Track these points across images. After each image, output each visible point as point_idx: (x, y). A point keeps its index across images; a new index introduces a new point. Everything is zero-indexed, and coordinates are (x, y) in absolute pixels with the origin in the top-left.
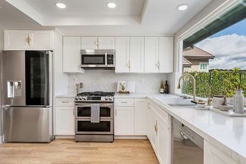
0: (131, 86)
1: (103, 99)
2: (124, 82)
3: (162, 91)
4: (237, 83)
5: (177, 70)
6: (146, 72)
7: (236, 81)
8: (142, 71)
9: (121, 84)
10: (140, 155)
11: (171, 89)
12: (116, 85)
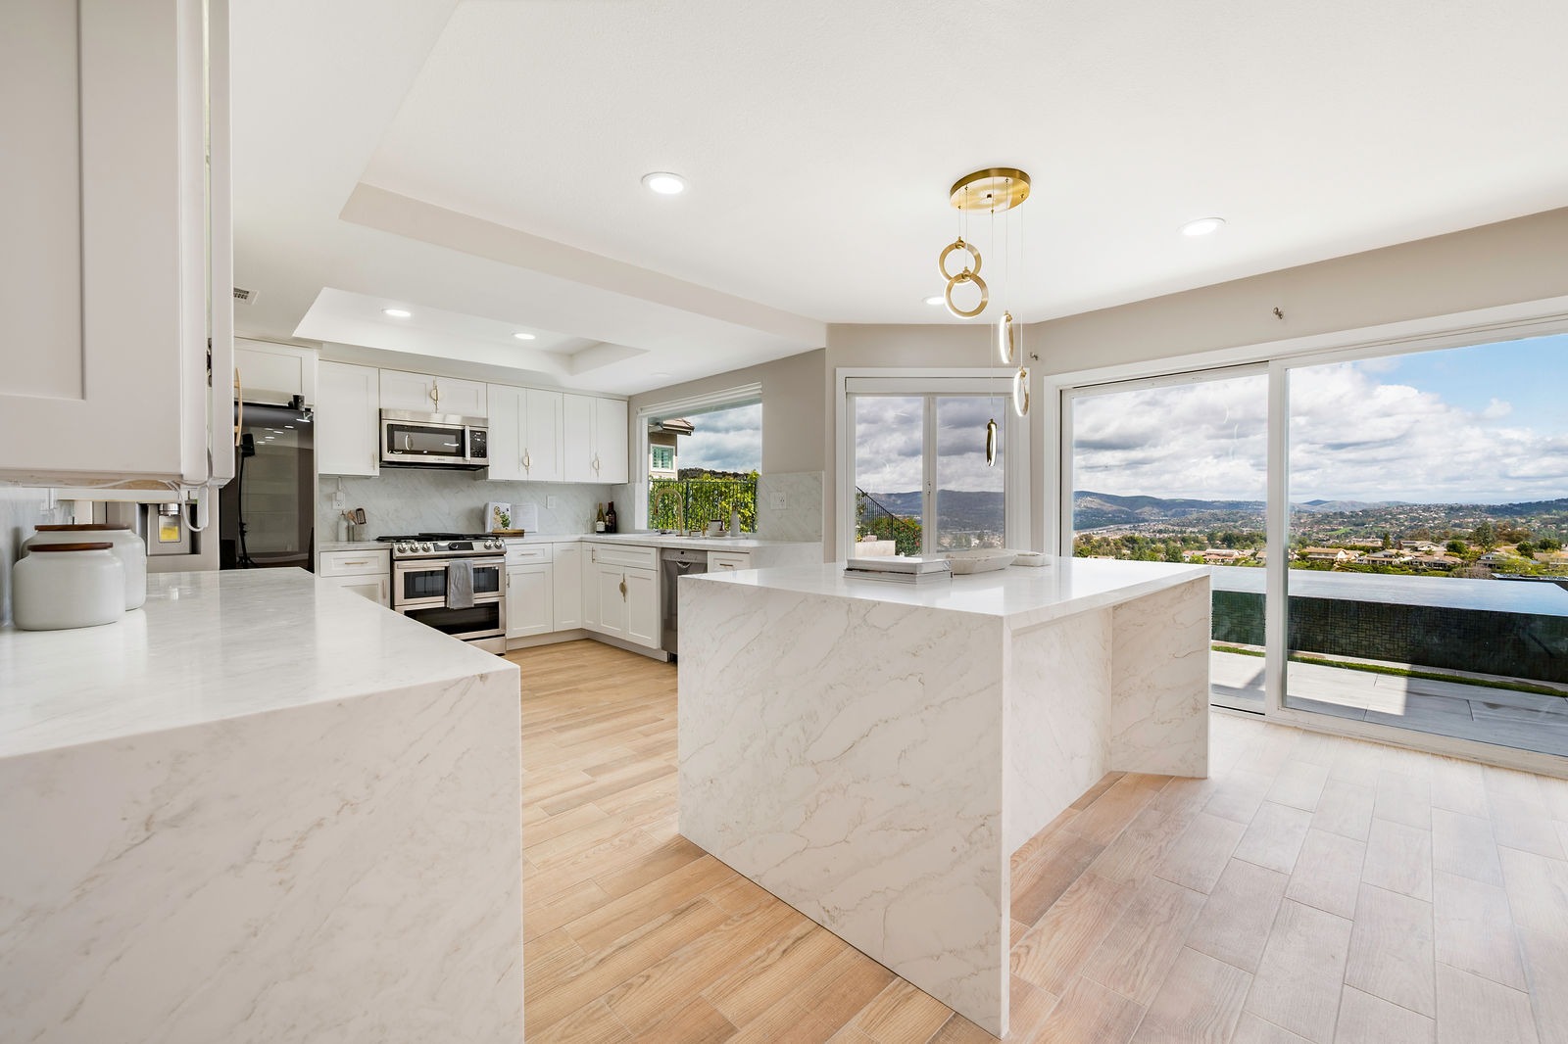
0: (529, 517)
1: (478, 547)
2: (508, 506)
3: (601, 526)
4: (748, 514)
5: (638, 479)
6: (566, 480)
7: (746, 506)
8: (560, 479)
9: (497, 511)
10: (585, 654)
11: (623, 522)
12: (481, 516)
